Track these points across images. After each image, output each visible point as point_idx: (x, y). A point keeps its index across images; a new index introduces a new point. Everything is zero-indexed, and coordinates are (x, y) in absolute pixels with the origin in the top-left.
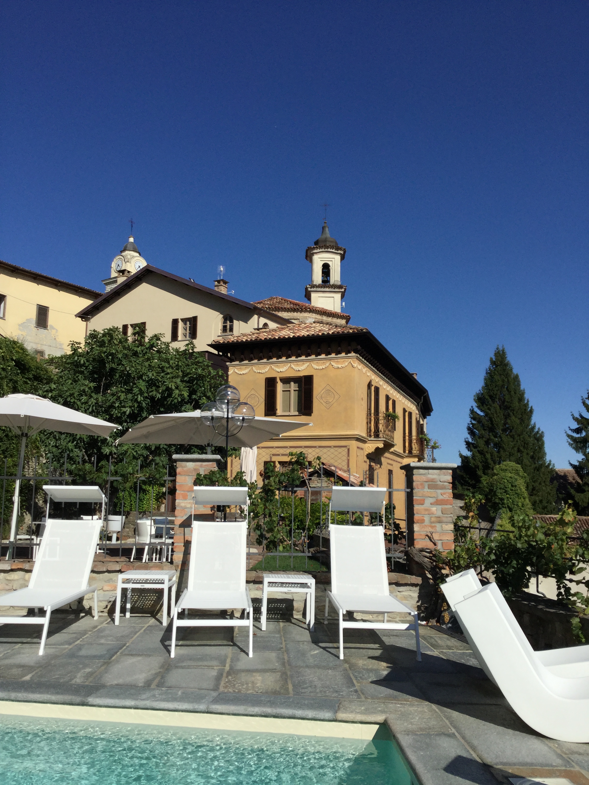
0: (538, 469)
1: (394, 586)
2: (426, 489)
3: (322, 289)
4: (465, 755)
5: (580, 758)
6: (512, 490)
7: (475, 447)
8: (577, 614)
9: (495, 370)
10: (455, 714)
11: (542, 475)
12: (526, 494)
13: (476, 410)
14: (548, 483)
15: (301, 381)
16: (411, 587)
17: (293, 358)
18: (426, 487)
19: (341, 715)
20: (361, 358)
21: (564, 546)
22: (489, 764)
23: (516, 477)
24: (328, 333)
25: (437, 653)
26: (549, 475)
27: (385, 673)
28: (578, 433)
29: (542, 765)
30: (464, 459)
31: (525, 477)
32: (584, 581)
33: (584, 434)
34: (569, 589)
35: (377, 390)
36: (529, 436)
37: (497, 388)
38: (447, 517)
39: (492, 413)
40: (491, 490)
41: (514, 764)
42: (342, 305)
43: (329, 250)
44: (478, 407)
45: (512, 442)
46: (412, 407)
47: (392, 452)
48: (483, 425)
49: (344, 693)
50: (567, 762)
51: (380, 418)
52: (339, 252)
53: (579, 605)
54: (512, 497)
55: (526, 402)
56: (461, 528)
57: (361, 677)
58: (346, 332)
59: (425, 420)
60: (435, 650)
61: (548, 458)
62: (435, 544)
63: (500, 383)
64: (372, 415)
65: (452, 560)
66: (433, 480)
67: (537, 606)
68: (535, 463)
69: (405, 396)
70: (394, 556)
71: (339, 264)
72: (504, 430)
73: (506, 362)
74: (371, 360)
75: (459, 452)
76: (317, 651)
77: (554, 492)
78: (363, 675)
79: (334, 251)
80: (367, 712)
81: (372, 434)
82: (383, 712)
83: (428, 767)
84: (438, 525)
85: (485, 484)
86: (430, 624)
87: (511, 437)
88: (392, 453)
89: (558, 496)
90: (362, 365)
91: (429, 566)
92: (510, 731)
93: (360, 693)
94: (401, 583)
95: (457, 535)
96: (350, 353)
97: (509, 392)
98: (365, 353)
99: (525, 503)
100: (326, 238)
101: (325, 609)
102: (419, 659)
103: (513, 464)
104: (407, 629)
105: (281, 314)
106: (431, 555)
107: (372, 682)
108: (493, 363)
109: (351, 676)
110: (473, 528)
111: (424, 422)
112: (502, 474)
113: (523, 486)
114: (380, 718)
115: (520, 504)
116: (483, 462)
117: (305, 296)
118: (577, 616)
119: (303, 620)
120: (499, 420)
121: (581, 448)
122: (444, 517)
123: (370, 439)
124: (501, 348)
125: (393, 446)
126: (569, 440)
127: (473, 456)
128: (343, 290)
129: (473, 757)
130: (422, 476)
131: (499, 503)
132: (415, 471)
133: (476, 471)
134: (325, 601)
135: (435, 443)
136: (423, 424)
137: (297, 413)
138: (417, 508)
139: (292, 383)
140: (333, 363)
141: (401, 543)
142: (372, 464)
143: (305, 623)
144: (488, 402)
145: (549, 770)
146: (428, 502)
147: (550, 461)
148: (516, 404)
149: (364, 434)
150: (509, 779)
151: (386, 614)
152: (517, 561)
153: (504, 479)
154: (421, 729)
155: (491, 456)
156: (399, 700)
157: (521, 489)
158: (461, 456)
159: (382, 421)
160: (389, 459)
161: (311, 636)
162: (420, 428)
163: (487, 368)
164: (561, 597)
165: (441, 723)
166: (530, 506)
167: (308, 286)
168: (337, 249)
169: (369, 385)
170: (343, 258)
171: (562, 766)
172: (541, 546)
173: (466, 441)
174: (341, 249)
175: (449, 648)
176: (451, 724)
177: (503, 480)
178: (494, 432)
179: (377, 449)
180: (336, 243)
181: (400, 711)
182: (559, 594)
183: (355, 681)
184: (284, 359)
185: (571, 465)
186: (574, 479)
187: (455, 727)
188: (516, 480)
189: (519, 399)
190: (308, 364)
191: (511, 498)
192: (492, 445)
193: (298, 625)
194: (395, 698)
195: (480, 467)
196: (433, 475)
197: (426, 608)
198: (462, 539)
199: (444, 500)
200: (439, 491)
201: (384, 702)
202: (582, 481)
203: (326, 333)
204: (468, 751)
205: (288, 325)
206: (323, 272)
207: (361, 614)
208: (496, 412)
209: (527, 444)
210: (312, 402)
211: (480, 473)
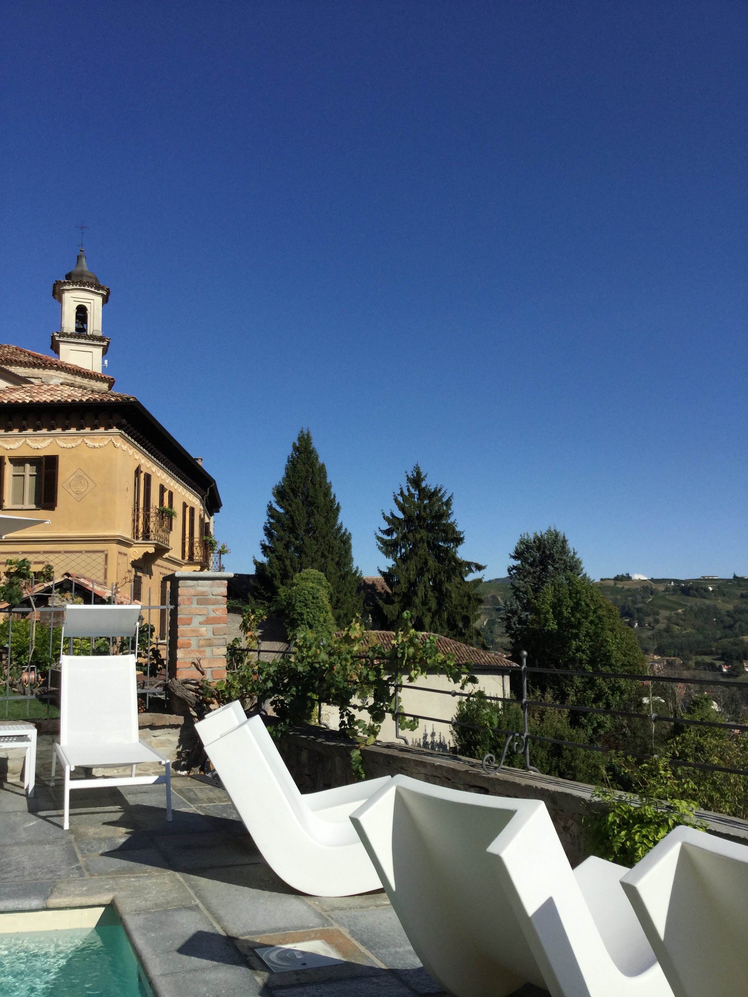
0: (343, 577)
1: (148, 729)
2: (195, 605)
3: (76, 340)
4: (206, 928)
5: (340, 913)
6: (312, 603)
7: (273, 552)
8: (357, 745)
9: (298, 457)
10: (203, 882)
11: (347, 584)
12: (329, 607)
13: (275, 506)
14: (354, 594)
15: (41, 463)
16: (170, 730)
17: (30, 431)
18: (195, 602)
19: (53, 901)
20: (126, 435)
21: (348, 667)
22: (234, 936)
23: (318, 587)
24: (81, 400)
25: (194, 809)
26: (356, 584)
27: (123, 840)
28: (388, 535)
29: (297, 928)
30: (260, 566)
31: (328, 587)
32: (367, 706)
33: (395, 536)
34: (353, 716)
35: (148, 478)
36: (335, 538)
37: (299, 480)
38: (219, 639)
39: (293, 511)
40: (289, 604)
41: (264, 932)
42: (103, 363)
43: (86, 288)
44: (277, 502)
45: (316, 545)
46: (195, 501)
47: (166, 558)
48: (283, 525)
49: (62, 873)
50: (325, 920)
51: (152, 515)
52: (101, 292)
53: (360, 734)
54: (313, 611)
55: (332, 497)
56: (238, 652)
57: (88, 850)
58: (105, 400)
59: (212, 518)
60: (192, 806)
61: (356, 564)
62: (203, 673)
63: (304, 474)
64: (141, 510)
65: (222, 691)
66: (203, 594)
67: (316, 739)
68: (340, 571)
69: (185, 487)
70: (149, 691)
71: (101, 308)
72: (307, 531)
73: (311, 448)
74: (140, 439)
75: (254, 557)
76: (33, 822)
77: (360, 604)
78: (92, 847)
79: (93, 289)
80: (90, 893)
81: (140, 535)
82: (109, 890)
83: (159, 951)
84: (208, 650)
85: (283, 597)
86: (191, 774)
87: (314, 539)
88: (168, 560)
89: (365, 609)
90: (127, 445)
91: (194, 702)
92: (267, 893)
93: (84, 870)
94: (156, 725)
95: (231, 660)
96: (112, 428)
97: (314, 485)
98: (132, 429)
99: (327, 618)
100: (83, 271)
101: (51, 766)
102: (170, 818)
103: (315, 571)
104: (155, 783)
105: (14, 369)
106: (198, 687)
107: (104, 854)
108: (296, 449)
109: (76, 849)
110: (251, 650)
111: (211, 521)
112: (303, 584)
113: (326, 597)
114: (106, 898)
115: (322, 619)
116: (282, 569)
117: (52, 348)
118: (357, 748)
119: (21, 784)
120: (301, 518)
121: (391, 553)
122: (215, 639)
123: (136, 542)
124: (305, 432)
125: (167, 550)
126: (379, 543)
127: (270, 562)
128: (105, 343)
129: (216, 930)
130: (190, 588)
131: (298, 619)
132: (181, 583)
133: (273, 581)
134: (51, 757)
135: (223, 547)
136: (208, 523)
137: (34, 507)
138: (181, 629)
139: (28, 466)
140: (86, 441)
141: (160, 674)
142: (139, 574)
143: (23, 788)
144: (289, 497)
145: (302, 933)
146: (196, 621)
147: (357, 568)
148: (321, 499)
149: (128, 535)
150: (255, 950)
151: (134, 766)
152: (297, 688)
153: (304, 589)
154: (157, 905)
155: (291, 562)
156: (134, 873)
157: (323, 602)
158: (256, 563)
159: (154, 519)
160: (162, 567)
161: (28, 804)
162: (205, 528)
163: (289, 455)
164: (343, 727)
165: (183, 894)
166: (333, 621)
167: (55, 334)
168: (98, 287)
169: (138, 472)
170: (105, 300)
171: (319, 926)
172: (323, 668)
173: (262, 545)
174: (102, 289)
175: (211, 800)
176: (196, 894)
177: (303, 591)
178: (296, 533)
179: (146, 554)
180: (96, 279)
181: (134, 885)
182: (342, 723)
183: (79, 856)
184: (16, 431)
185: (380, 572)
186: (383, 589)
187: (200, 897)
188: (318, 590)
189: (324, 493)
190: (51, 439)
191: (311, 613)
192: (293, 549)
193: (12, 792)
194: (130, 871)
195: (278, 576)
196: (204, 587)
197: (188, 754)
198: (237, 665)
199: (217, 617)
200: (211, 607)
201: (114, 878)
202: (392, 590)
203: (77, 400)
204: (211, 924)
205: (24, 385)
206: (77, 317)
207: (103, 769)
208: (298, 509)
209: (332, 548)
210: (57, 491)
211: (277, 583)
